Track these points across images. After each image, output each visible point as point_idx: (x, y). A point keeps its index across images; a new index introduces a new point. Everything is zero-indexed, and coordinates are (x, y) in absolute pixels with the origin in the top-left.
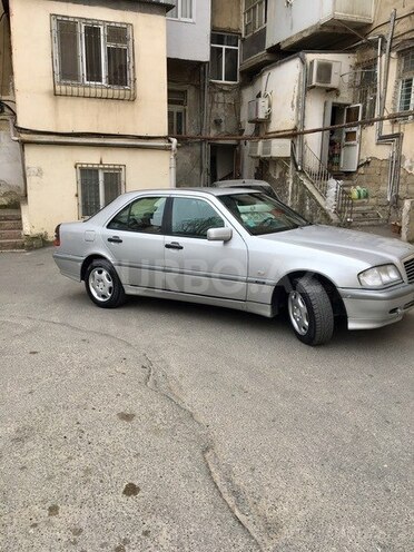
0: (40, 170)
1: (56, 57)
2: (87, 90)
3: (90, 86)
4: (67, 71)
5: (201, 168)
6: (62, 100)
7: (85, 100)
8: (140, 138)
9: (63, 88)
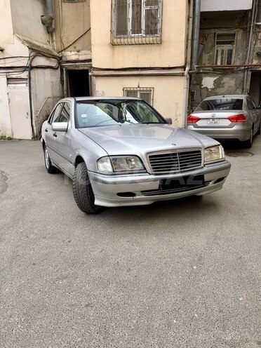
0: (103, 92)
1: (114, 21)
2: (133, 40)
3: (134, 37)
4: (120, 29)
5: (243, 89)
6: (117, 48)
7: (130, 47)
8: (164, 68)
9: (119, 40)
